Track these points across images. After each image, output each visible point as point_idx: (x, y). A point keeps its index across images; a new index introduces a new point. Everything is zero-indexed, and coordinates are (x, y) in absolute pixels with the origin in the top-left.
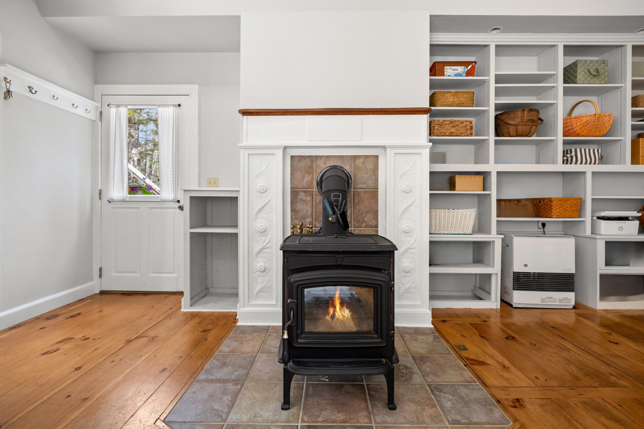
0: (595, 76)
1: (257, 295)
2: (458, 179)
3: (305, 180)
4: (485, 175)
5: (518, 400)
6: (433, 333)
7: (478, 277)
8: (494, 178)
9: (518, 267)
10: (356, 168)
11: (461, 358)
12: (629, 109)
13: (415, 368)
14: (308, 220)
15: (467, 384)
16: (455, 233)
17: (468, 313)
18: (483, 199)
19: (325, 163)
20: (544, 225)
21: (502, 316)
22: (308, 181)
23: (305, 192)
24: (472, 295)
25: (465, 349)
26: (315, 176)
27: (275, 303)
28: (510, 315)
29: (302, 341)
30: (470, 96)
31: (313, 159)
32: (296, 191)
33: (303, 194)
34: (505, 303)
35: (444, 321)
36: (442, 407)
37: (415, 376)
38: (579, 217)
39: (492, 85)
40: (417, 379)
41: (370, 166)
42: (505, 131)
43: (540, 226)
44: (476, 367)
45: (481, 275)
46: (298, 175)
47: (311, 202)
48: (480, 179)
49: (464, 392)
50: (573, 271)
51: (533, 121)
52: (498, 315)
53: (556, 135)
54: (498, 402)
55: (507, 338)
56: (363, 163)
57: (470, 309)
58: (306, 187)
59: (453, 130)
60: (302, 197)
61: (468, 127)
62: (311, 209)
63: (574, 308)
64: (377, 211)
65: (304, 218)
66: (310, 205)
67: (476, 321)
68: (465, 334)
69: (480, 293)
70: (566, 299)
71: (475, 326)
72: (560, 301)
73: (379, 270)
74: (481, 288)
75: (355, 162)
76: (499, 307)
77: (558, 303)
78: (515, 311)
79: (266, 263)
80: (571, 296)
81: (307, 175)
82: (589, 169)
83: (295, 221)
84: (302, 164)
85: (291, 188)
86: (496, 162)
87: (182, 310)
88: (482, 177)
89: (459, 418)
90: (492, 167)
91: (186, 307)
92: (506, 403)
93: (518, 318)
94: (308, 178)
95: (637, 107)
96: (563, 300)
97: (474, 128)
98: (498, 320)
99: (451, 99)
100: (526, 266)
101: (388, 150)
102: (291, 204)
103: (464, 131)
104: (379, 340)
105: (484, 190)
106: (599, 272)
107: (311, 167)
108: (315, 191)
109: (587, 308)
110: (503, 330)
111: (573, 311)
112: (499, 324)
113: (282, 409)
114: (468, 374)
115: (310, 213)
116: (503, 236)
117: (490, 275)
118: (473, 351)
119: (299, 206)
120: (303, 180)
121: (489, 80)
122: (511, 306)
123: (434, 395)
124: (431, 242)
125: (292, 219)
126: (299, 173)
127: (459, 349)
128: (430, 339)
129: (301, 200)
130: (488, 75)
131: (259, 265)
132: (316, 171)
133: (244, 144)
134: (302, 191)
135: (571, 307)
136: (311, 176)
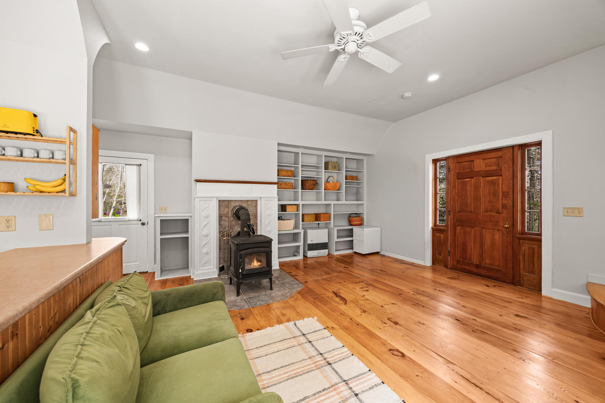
0: (334, 168)
1: (203, 265)
2: (288, 207)
3: (225, 211)
4: (298, 205)
5: (306, 282)
6: (280, 270)
7: (295, 247)
8: (301, 206)
9: (309, 242)
10: (248, 205)
11: (290, 275)
12: (344, 181)
13: (276, 280)
14: (227, 229)
15: (292, 281)
16: (287, 230)
17: (291, 262)
18: (297, 215)
19: (234, 203)
20: (319, 224)
21: (303, 261)
22: (227, 211)
23: (225, 216)
24: (293, 255)
25: (291, 273)
26: (231, 209)
27: (212, 267)
28: (307, 261)
29: (245, 272)
30: (292, 172)
31: (229, 201)
32: (221, 216)
33: (224, 217)
34: (305, 256)
35: (283, 266)
36: (286, 287)
37: (276, 282)
38: (330, 221)
39: (300, 169)
40: (277, 282)
41: (254, 204)
42: (305, 188)
43: (317, 224)
44: (295, 277)
45: (296, 246)
46: (222, 209)
47: (228, 221)
48: (296, 207)
49: (291, 283)
50: (327, 242)
51: (314, 184)
52: (302, 261)
53: (322, 190)
54: (301, 283)
55: (304, 268)
56: (251, 203)
57: (292, 260)
58: (226, 214)
59: (286, 187)
60: (224, 219)
61: (291, 186)
62: (228, 224)
63: (328, 255)
64: (257, 223)
65: (225, 228)
66: (228, 222)
67: (295, 264)
68: (291, 269)
69: (296, 254)
70: (325, 252)
71: (294, 266)
72: (323, 253)
73: (268, 247)
74: (296, 252)
75: (248, 203)
76: (303, 258)
77: (322, 254)
78: (308, 259)
79: (208, 250)
80: (326, 251)
81: (226, 209)
82: (332, 203)
83: (221, 229)
84: (223, 204)
85: (219, 215)
86: (302, 200)
87: (155, 279)
88: (296, 206)
89: (290, 288)
90: (300, 202)
91: (158, 278)
92: (303, 283)
93: (309, 261)
94: (227, 210)
95: (347, 180)
96: (324, 253)
97: (293, 186)
98: (302, 262)
99: (285, 174)
100: (312, 241)
101: (262, 199)
102: (219, 222)
103: (290, 187)
104: (268, 269)
105: (297, 211)
106: (335, 241)
107: (228, 205)
108: (230, 216)
109: (332, 255)
110: (304, 266)
111: (327, 256)
112: (302, 264)
113: (237, 296)
114: (292, 279)
115: (227, 225)
116: (304, 230)
117: (299, 246)
118: (294, 273)
119: (223, 223)
120: (224, 211)
121: (299, 167)
122: (307, 257)
123: (283, 285)
124: (279, 234)
125: (219, 228)
126: (223, 208)
127: (289, 273)
128: (279, 272)
129: (223, 220)
130: (299, 165)
131: (204, 251)
132: (230, 207)
133: (198, 195)
134: (224, 216)
135: (327, 255)
136: (228, 209)
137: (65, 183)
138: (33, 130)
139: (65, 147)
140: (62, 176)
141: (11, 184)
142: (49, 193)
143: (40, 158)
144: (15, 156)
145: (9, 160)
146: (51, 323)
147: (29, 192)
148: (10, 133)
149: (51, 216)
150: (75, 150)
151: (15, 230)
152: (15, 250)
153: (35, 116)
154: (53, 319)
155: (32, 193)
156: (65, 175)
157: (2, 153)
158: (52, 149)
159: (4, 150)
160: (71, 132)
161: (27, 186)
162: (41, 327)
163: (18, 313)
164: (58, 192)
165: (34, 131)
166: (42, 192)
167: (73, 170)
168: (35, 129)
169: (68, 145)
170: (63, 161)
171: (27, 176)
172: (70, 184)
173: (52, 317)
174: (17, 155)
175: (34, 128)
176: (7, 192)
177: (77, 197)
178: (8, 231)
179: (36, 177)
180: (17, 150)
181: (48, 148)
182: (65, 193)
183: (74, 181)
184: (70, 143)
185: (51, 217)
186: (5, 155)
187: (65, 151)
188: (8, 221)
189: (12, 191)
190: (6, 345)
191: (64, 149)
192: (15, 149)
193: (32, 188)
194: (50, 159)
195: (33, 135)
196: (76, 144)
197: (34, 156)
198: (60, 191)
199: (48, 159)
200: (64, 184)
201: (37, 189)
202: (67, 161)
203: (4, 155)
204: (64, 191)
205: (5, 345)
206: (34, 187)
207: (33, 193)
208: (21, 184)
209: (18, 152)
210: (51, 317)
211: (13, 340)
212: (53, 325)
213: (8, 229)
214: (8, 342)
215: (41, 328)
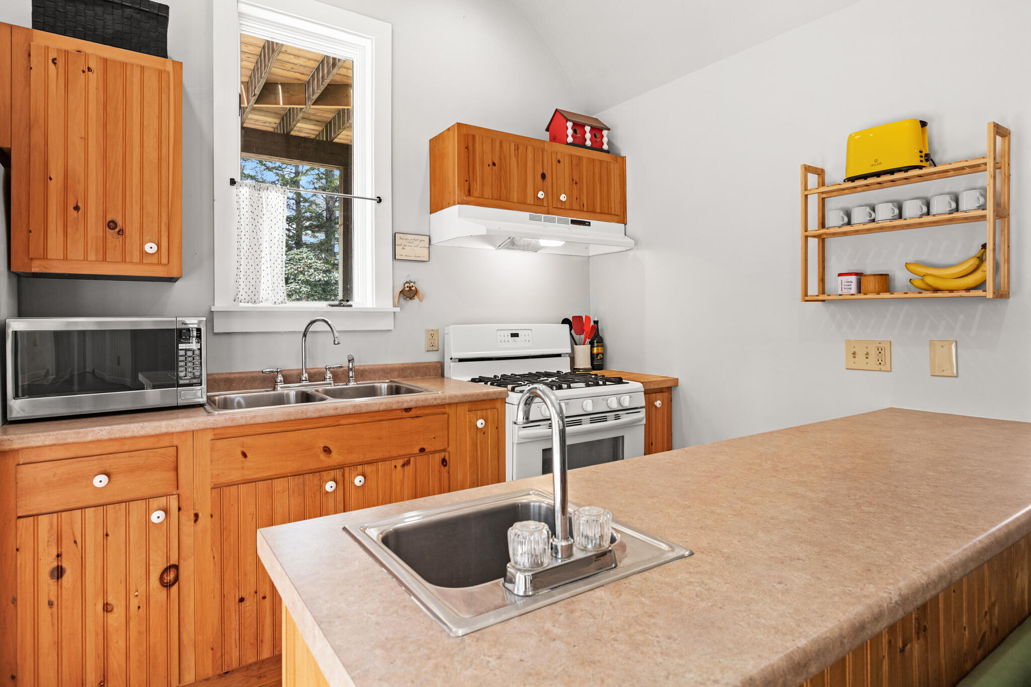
137: (984, 264)
138: (921, 157)
139: (984, 179)
140: (976, 249)
141: (884, 277)
142: (951, 291)
143: (934, 215)
144: (891, 220)
145: (882, 229)
146: (985, 626)
147: (913, 293)
148: (883, 175)
149: (952, 344)
150: (1007, 180)
151: (891, 371)
152: (891, 409)
153: (923, 124)
154: (988, 617)
155: (919, 293)
156: (984, 246)
157: (871, 217)
158: (955, 189)
159: (874, 211)
160: (997, 136)
161: (910, 280)
162: (967, 629)
163: (930, 583)
164: (968, 290)
165: (922, 159)
166: (936, 290)
167: (1002, 231)
168: (923, 154)
169: (992, 169)
170: (980, 213)
171: (910, 259)
172: (997, 267)
173: (986, 612)
174: (893, 216)
175: (921, 152)
176: (878, 293)
177: (1011, 299)
178: (880, 370)
179: (925, 258)
180: (894, 206)
181: (947, 190)
182: (986, 291)
183: (1005, 260)
184: (997, 166)
185: (953, 346)
186: (876, 220)
187: (985, 189)
188: (880, 350)
189: (886, 292)
190: (909, 646)
191: (980, 183)
192: (890, 205)
193: (918, 283)
194: (951, 213)
195: (920, 167)
196: (1009, 164)
197: (921, 213)
198: (974, 285)
199: (949, 214)
200: (982, 268)
201: (928, 284)
202: (989, 212)
203: (873, 221)
204: (981, 286)
205: (906, 645)
206: (922, 280)
207: (921, 293)
208: (901, 277)
209: (894, 211)
210: (984, 612)
211: (918, 639)
212: (989, 632)
213: (880, 366)
214: (911, 641)
215: (967, 632)
